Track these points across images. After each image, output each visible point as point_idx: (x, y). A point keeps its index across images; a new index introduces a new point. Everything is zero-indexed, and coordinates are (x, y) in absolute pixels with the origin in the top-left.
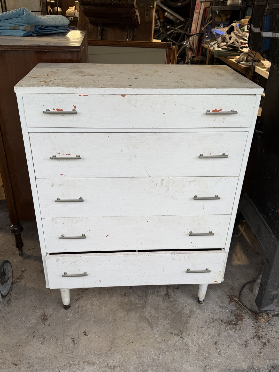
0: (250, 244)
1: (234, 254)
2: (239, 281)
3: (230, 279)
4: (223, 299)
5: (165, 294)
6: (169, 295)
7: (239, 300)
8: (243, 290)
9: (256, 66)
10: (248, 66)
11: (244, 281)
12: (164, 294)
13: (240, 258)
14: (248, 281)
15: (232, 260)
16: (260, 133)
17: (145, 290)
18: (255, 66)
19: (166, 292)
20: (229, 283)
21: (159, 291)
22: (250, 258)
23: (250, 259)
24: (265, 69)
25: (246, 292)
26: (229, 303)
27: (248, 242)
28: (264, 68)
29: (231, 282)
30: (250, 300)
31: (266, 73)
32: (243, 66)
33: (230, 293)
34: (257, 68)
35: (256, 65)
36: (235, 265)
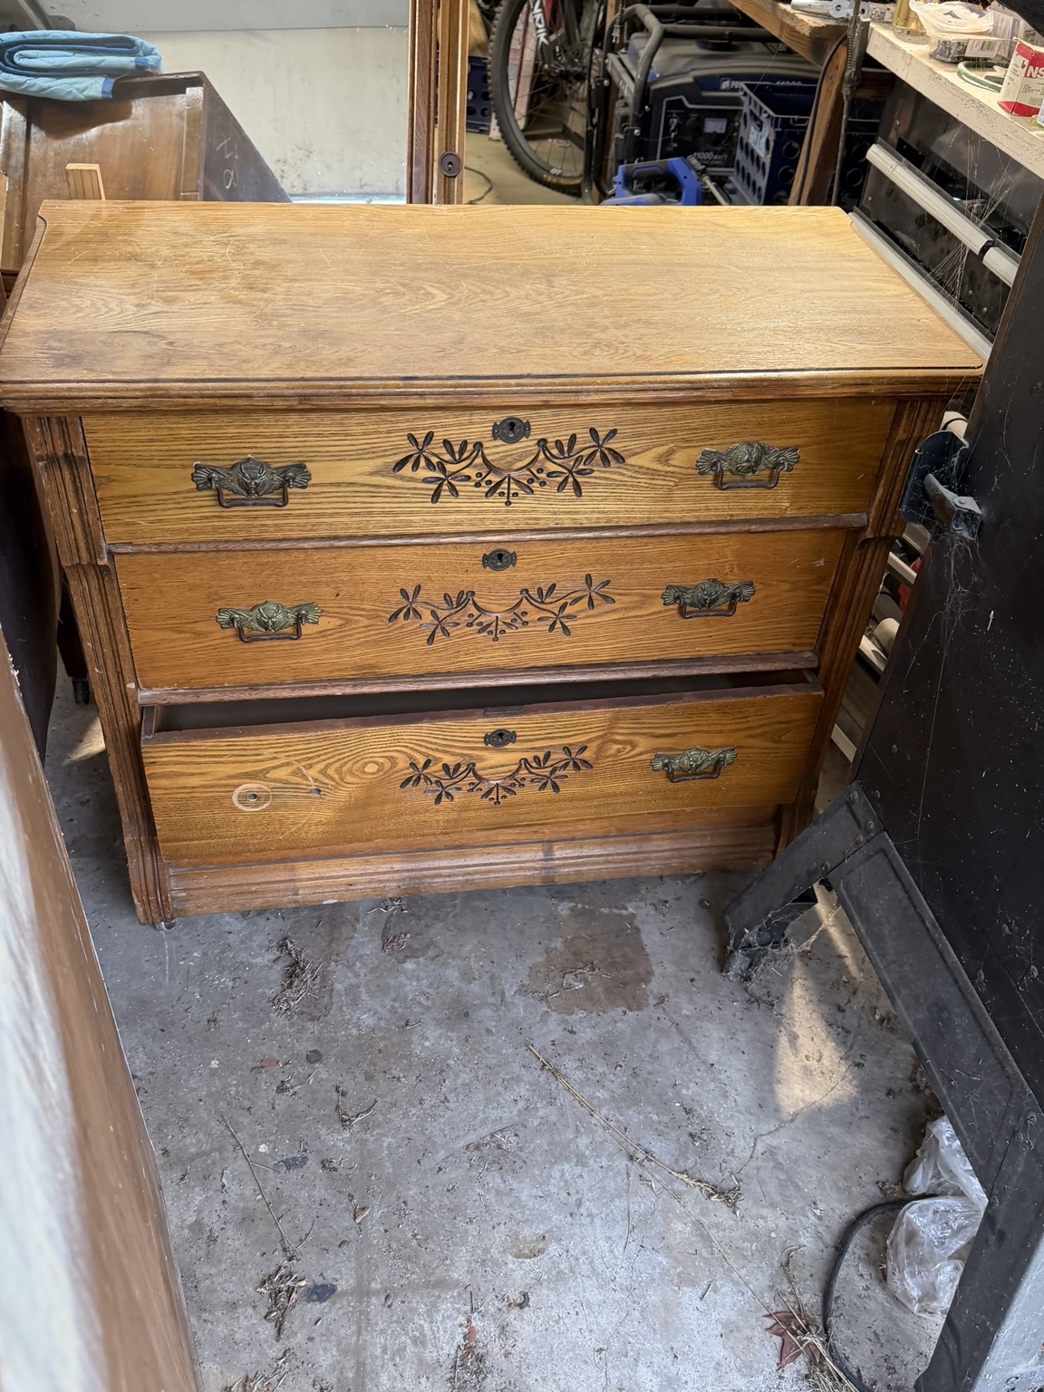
0: (853, 970)
1: (784, 1041)
2: (818, 1212)
3: (773, 1205)
4: (750, 1339)
5: (460, 1353)
6: (480, 1359)
7: (827, 1341)
8: (842, 1273)
9: (872, 25)
10: (832, 23)
11: (842, 1210)
12: (453, 1352)
13: (813, 1064)
14: (860, 1206)
15: (779, 1082)
16: (971, 513)
17: (354, 1338)
18: (869, 23)
19: (465, 1338)
20: (773, 1235)
21: (425, 1336)
22: (858, 1060)
23: (858, 1065)
24: (923, 43)
25: (857, 1278)
26: (780, 1366)
27: (841, 957)
28: (918, 35)
29: (782, 1222)
30: (879, 1332)
31: (931, 70)
32: (806, 18)
33: (780, 1294)
34: (880, 35)
35: (873, 20)
36: (792, 1111)
